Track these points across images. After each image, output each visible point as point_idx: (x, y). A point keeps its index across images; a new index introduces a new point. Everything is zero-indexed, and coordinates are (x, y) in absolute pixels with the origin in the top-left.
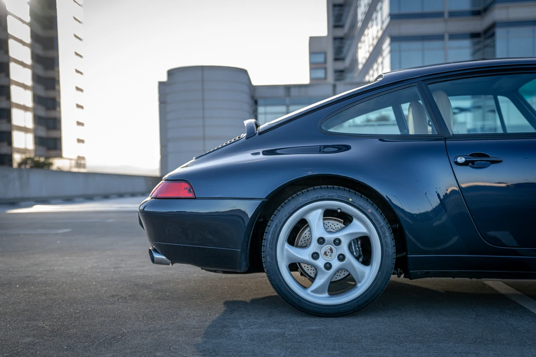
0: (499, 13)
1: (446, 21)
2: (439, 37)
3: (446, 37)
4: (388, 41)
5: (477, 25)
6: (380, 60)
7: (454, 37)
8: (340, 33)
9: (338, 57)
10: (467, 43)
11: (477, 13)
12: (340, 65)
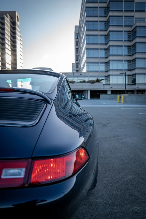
0: (111, 58)
1: (99, 59)
2: (98, 63)
3: (99, 63)
4: (86, 63)
5: (106, 60)
6: (84, 68)
7: (101, 63)
8: (77, 62)
9: (77, 67)
10: (104, 64)
11: (106, 58)
12: (77, 69)
